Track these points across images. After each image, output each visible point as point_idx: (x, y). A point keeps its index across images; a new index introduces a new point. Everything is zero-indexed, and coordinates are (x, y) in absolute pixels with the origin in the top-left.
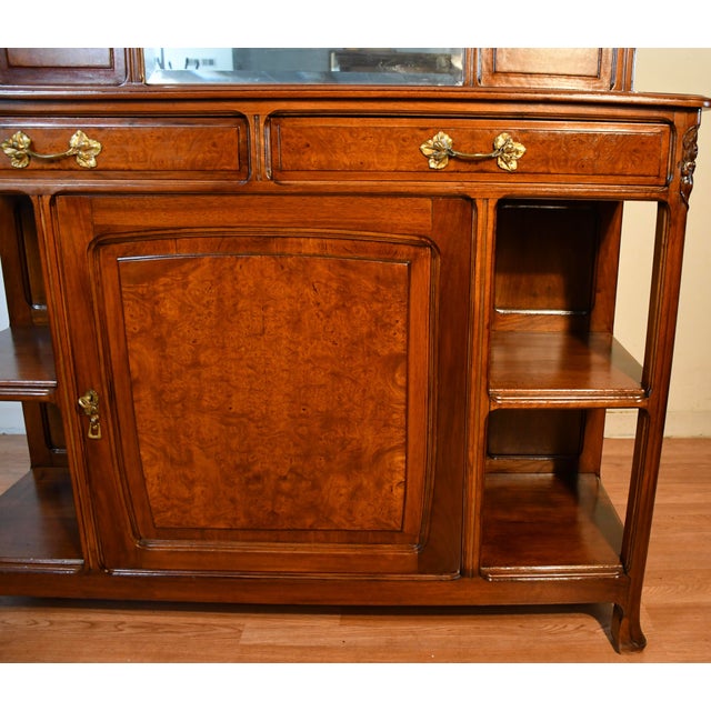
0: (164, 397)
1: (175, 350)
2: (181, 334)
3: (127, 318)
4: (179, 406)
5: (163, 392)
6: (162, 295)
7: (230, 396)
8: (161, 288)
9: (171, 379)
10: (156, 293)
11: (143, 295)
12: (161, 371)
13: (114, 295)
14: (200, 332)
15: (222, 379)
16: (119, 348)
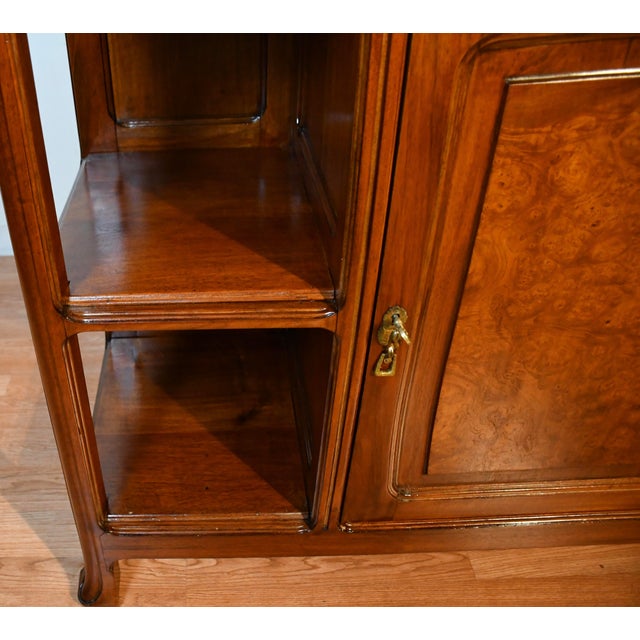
0: (510, 310)
1: (555, 239)
2: (578, 213)
3: (493, 188)
4: (530, 321)
5: (511, 302)
6: (568, 148)
7: (613, 305)
8: (575, 135)
9: (532, 284)
10: (560, 142)
11: (535, 147)
12: (520, 272)
13: (477, 147)
14: (610, 209)
15: (614, 281)
16: (457, 236)
